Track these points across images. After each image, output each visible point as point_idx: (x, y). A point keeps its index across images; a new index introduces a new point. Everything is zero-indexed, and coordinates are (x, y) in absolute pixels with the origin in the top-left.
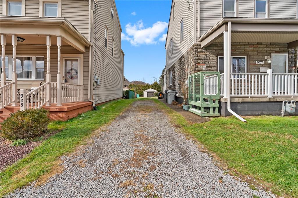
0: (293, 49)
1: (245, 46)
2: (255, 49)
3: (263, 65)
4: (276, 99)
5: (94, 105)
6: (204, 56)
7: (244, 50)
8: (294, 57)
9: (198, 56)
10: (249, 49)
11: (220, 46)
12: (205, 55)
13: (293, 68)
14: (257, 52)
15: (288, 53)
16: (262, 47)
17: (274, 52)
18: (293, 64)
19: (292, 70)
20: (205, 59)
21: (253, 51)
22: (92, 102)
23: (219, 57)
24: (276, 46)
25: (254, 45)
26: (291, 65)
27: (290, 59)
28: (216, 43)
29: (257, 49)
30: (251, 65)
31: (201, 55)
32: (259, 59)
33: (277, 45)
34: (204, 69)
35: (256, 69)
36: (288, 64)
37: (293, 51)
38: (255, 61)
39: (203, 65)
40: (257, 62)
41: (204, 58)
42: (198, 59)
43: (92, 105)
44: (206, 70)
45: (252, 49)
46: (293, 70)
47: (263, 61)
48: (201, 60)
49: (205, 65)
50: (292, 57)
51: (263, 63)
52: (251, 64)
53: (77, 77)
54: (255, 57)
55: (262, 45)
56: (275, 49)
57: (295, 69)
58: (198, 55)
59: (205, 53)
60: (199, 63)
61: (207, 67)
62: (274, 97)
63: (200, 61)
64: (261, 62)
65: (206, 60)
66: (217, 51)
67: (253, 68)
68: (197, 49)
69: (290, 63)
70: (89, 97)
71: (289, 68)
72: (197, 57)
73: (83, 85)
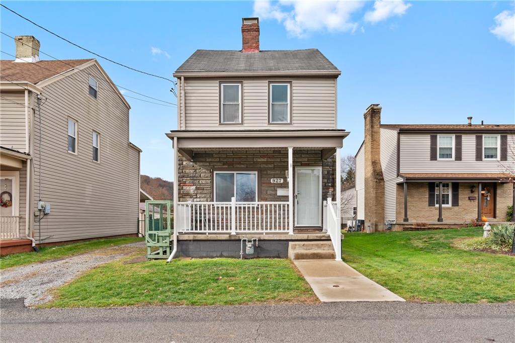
0: (329, 160)
1: (254, 155)
2: (269, 160)
3: (281, 184)
4: (239, 237)
5: (34, 245)
6: (192, 171)
7: (252, 163)
8: (331, 172)
9: (184, 172)
10: (260, 160)
11: (216, 156)
12: (194, 170)
13: (330, 190)
14: (273, 165)
15: (322, 166)
16: (280, 158)
17: (299, 164)
18: (329, 183)
19: (328, 192)
20: (193, 177)
21: (267, 163)
22: (32, 241)
23: (215, 172)
24: (303, 156)
25: (268, 153)
26: (327, 185)
27: (326, 175)
28: (210, 152)
29: (273, 160)
30: (263, 185)
31: (187, 171)
32: (276, 176)
33: (304, 154)
34: (192, 191)
35: (272, 190)
36: (323, 183)
37: (331, 162)
38: (269, 179)
39: (191, 186)
40: (272, 181)
41: (192, 175)
42: (183, 177)
43: (31, 244)
44: (195, 192)
45: (265, 160)
46: (331, 192)
47: (282, 179)
48: (188, 179)
49: (193, 185)
50: (328, 171)
51: (282, 181)
52: (264, 183)
53: (11, 205)
54: (269, 172)
55: (280, 153)
56: (300, 160)
57: (333, 190)
58: (184, 170)
59: (194, 167)
60: (185, 183)
61: (197, 189)
62: (237, 234)
63: (186, 179)
64: (279, 181)
65: (195, 178)
66: (211, 164)
67: (266, 189)
68: (181, 162)
69: (326, 181)
70: (27, 233)
71: (323, 189)
72: (182, 174)
73: (20, 215)
